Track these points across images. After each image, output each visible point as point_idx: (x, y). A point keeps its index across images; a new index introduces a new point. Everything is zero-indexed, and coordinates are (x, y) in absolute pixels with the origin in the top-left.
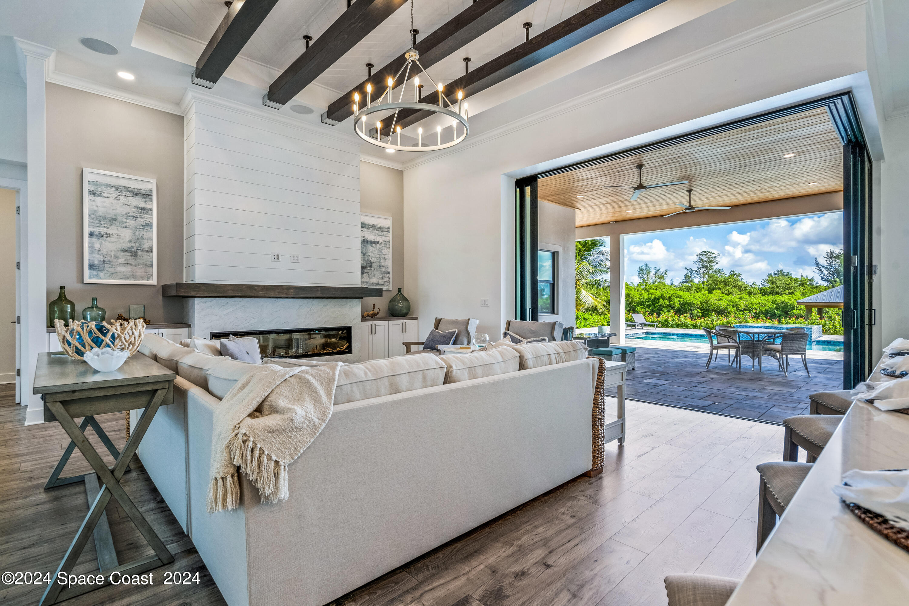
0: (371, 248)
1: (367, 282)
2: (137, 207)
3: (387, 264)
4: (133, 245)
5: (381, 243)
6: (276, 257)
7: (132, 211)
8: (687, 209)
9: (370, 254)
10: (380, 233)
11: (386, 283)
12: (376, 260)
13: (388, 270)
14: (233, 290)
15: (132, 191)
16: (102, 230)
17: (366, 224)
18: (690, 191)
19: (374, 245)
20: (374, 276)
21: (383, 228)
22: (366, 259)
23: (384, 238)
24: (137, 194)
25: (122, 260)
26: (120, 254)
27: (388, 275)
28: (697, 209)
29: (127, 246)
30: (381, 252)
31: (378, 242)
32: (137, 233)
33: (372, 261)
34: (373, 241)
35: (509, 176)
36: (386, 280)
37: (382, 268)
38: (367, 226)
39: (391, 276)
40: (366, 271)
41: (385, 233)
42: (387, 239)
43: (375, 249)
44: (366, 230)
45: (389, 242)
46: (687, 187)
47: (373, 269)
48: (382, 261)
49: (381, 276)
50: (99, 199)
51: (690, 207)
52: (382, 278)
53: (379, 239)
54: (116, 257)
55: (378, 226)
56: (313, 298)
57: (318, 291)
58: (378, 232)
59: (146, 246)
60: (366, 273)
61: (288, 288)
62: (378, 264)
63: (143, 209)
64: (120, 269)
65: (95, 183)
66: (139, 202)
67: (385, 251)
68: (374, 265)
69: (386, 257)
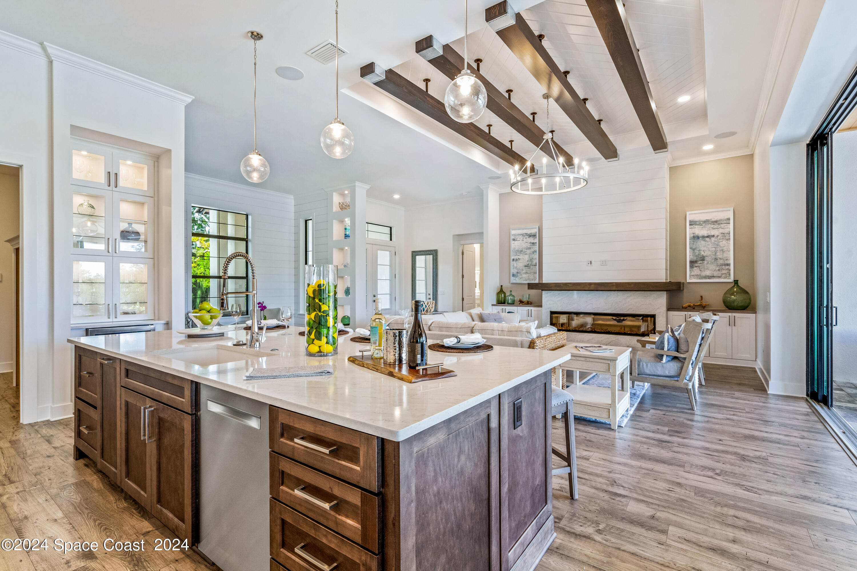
0: (703, 242)
1: (697, 275)
2: (531, 243)
3: (725, 255)
4: (529, 263)
5: (717, 236)
6: (589, 263)
7: (528, 245)
9: (702, 249)
10: (716, 226)
11: (723, 276)
12: (710, 253)
13: (728, 262)
14: (555, 286)
15: (528, 235)
16: (517, 257)
17: (696, 222)
19: (707, 239)
20: (708, 269)
21: (721, 220)
22: (697, 254)
23: (721, 231)
24: (530, 236)
25: (524, 271)
26: (524, 268)
27: (727, 267)
29: (526, 264)
30: (717, 245)
31: (713, 236)
32: (531, 256)
33: (705, 255)
34: (706, 235)
36: (724, 272)
37: (719, 260)
38: (698, 223)
39: (732, 267)
40: (696, 265)
41: (722, 225)
42: (726, 231)
43: (709, 243)
44: (696, 226)
45: (729, 234)
47: (705, 262)
48: (718, 254)
49: (717, 268)
50: (516, 242)
52: (719, 270)
53: (713, 232)
54: (522, 270)
55: (713, 220)
56: (618, 291)
57: (613, 285)
58: (712, 226)
59: (534, 263)
60: (696, 267)
61: (590, 284)
62: (713, 257)
63: (533, 243)
64: (524, 276)
65: (515, 235)
66: (531, 240)
67: (723, 243)
68: (707, 258)
69: (725, 249)
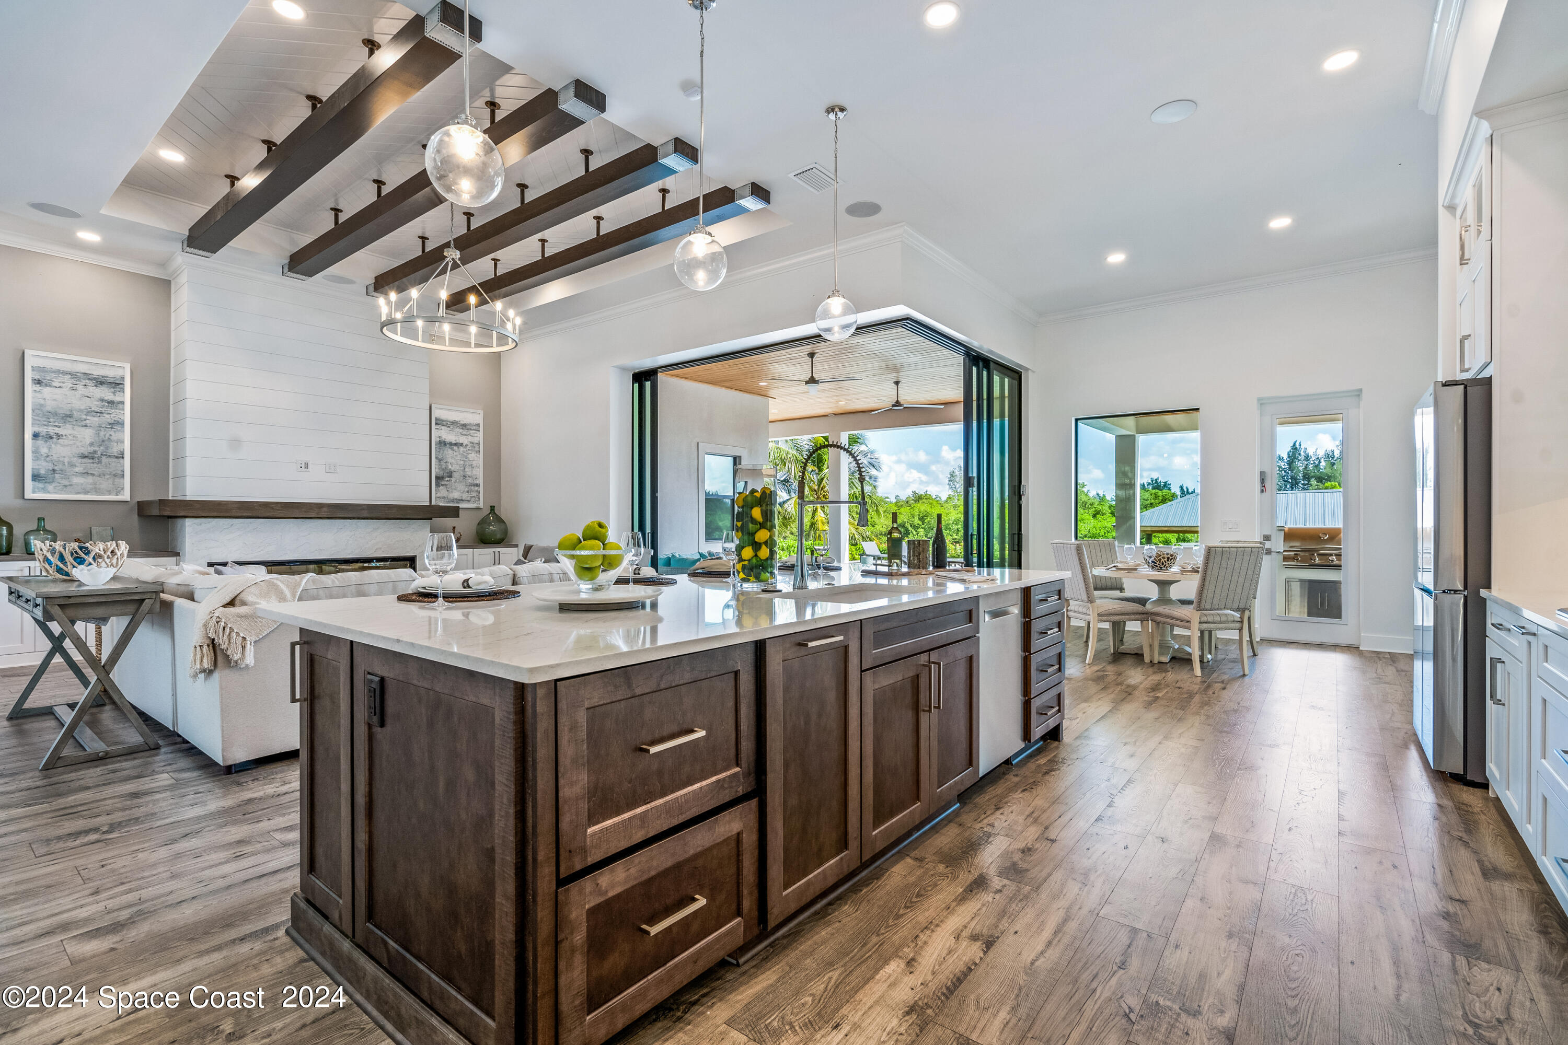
0: (450, 452)
1: (444, 498)
2: (102, 400)
3: (474, 472)
4: (97, 449)
5: (466, 445)
6: (303, 466)
7: (95, 405)
8: (893, 406)
9: (450, 460)
10: (465, 432)
11: (473, 499)
12: (458, 467)
13: (478, 482)
15: (94, 379)
16: (52, 430)
17: (443, 421)
18: (897, 383)
19: (455, 448)
20: (456, 489)
21: (470, 425)
22: (443, 467)
23: (470, 439)
24: (102, 383)
25: (79, 469)
26: (77, 461)
27: (476, 488)
28: (905, 406)
29: (86, 450)
30: (466, 457)
31: (462, 445)
32: (102, 433)
33: (453, 469)
34: (454, 442)
35: (623, 369)
36: (474, 494)
37: (468, 478)
38: (445, 423)
39: (481, 489)
40: (443, 483)
41: (472, 432)
42: (475, 440)
43: (457, 453)
44: (443, 428)
45: (479, 444)
46: (893, 377)
47: (453, 480)
48: (467, 470)
49: (466, 490)
50: (46, 390)
51: (898, 403)
52: (468, 492)
53: (462, 440)
54: (72, 465)
55: (462, 422)
56: (358, 518)
57: (363, 509)
58: (461, 430)
59: (115, 450)
60: (443, 485)
61: (320, 506)
62: (462, 473)
63: (111, 403)
64: (77, 480)
65: (41, 370)
66: (106, 393)
67: (472, 456)
68: (454, 475)
69: (474, 463)
